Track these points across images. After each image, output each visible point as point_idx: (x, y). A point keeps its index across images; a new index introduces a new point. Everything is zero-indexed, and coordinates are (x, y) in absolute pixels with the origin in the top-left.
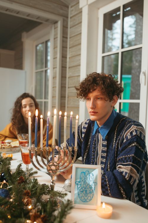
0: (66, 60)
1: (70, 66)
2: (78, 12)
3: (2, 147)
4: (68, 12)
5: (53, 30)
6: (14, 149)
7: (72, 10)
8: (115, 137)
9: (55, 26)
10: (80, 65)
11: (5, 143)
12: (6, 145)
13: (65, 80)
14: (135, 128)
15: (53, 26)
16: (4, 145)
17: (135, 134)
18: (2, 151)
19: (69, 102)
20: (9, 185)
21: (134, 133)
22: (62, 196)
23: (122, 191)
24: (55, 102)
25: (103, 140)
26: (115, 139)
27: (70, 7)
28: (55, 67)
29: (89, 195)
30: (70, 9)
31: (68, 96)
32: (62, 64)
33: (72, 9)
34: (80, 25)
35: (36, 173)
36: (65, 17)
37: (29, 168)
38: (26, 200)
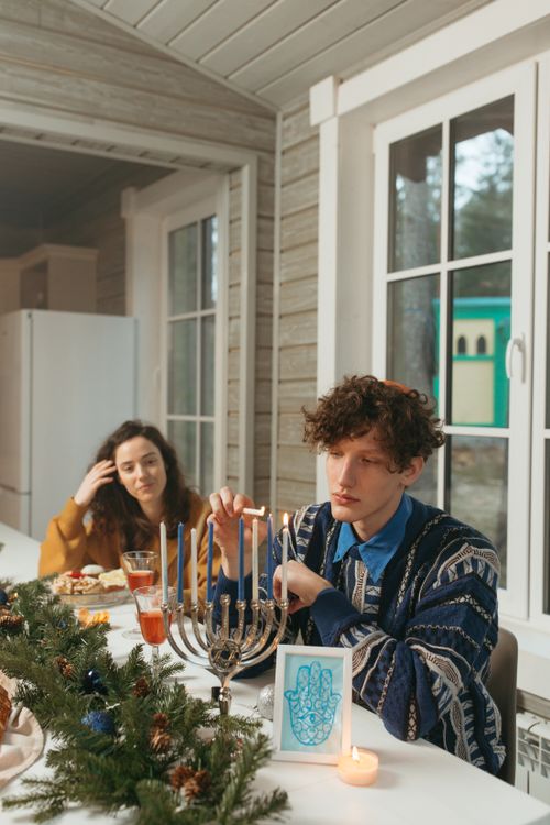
0: (271, 292)
1: (283, 311)
2: (307, 136)
3: (75, 588)
4: (274, 134)
5: (226, 195)
6: (111, 595)
7: (288, 129)
8: (407, 575)
9: (231, 180)
10: (315, 310)
11: (83, 576)
12: (87, 584)
13: (270, 358)
14: (471, 554)
15: (227, 177)
16: (82, 584)
17: (471, 570)
18: (75, 603)
19: (282, 430)
20: (109, 702)
21: (469, 570)
22: (251, 729)
23: (412, 722)
24: (237, 432)
25: (369, 582)
26: (405, 580)
27: (280, 116)
28: (234, 314)
29: (320, 727)
30: (280, 125)
31: (279, 407)
32: (258, 305)
33: (286, 123)
34: (313, 177)
35: (180, 667)
36: (265, 152)
37: (161, 655)
38: (156, 740)
